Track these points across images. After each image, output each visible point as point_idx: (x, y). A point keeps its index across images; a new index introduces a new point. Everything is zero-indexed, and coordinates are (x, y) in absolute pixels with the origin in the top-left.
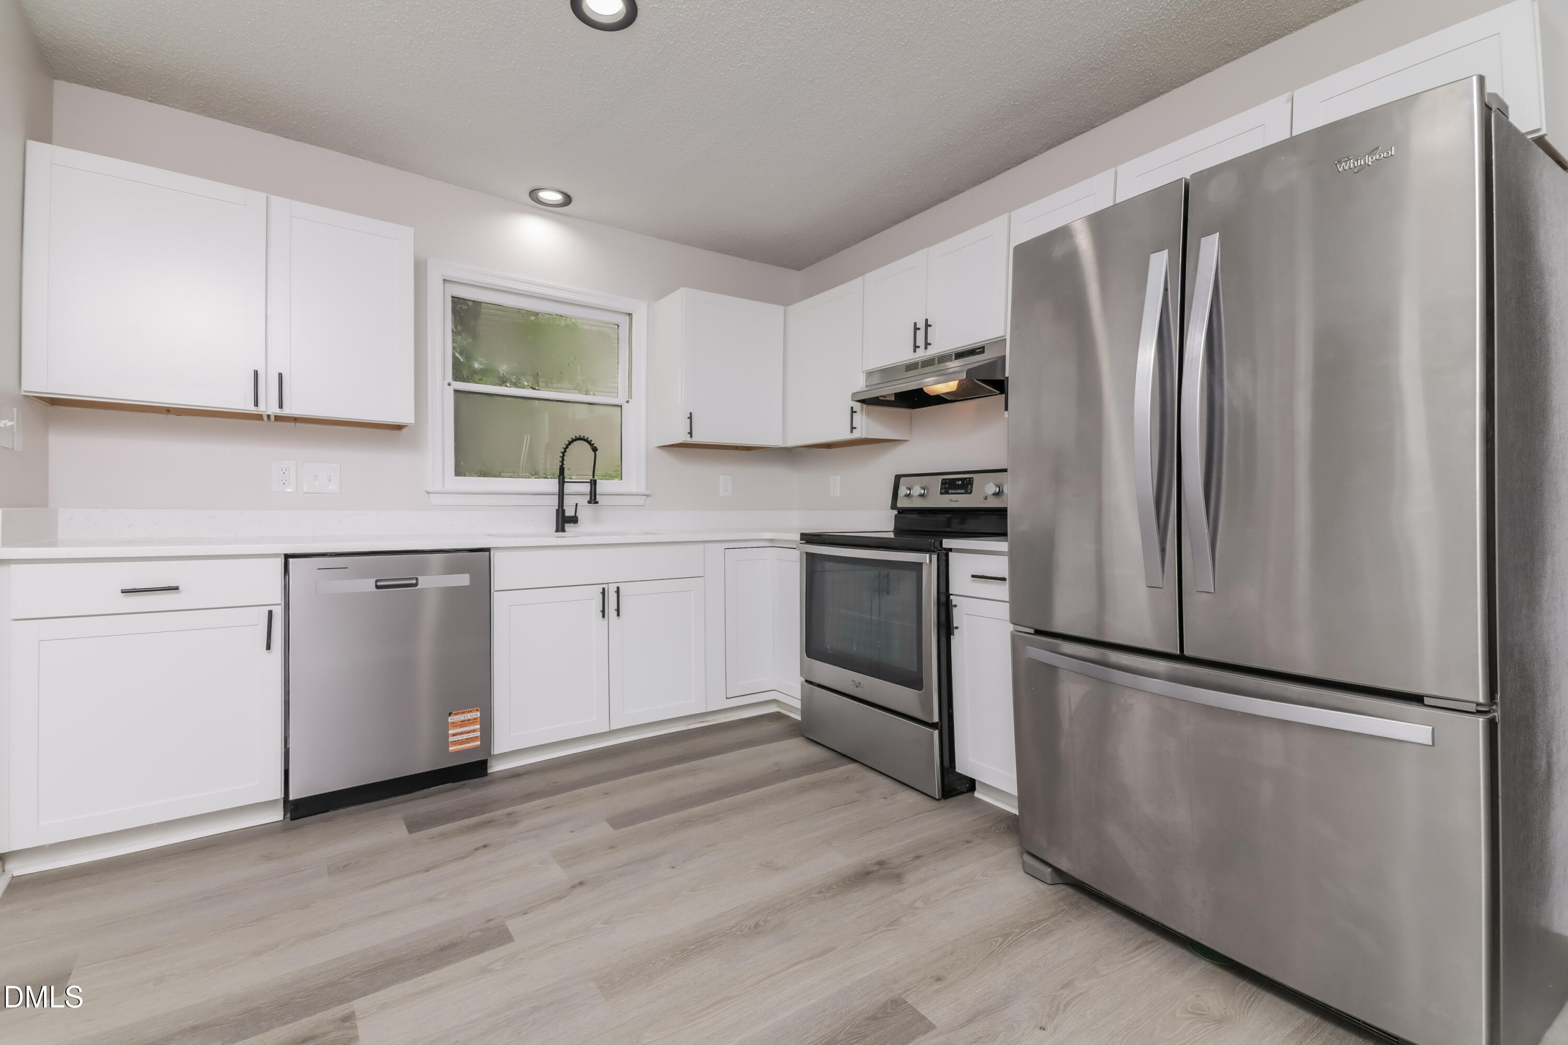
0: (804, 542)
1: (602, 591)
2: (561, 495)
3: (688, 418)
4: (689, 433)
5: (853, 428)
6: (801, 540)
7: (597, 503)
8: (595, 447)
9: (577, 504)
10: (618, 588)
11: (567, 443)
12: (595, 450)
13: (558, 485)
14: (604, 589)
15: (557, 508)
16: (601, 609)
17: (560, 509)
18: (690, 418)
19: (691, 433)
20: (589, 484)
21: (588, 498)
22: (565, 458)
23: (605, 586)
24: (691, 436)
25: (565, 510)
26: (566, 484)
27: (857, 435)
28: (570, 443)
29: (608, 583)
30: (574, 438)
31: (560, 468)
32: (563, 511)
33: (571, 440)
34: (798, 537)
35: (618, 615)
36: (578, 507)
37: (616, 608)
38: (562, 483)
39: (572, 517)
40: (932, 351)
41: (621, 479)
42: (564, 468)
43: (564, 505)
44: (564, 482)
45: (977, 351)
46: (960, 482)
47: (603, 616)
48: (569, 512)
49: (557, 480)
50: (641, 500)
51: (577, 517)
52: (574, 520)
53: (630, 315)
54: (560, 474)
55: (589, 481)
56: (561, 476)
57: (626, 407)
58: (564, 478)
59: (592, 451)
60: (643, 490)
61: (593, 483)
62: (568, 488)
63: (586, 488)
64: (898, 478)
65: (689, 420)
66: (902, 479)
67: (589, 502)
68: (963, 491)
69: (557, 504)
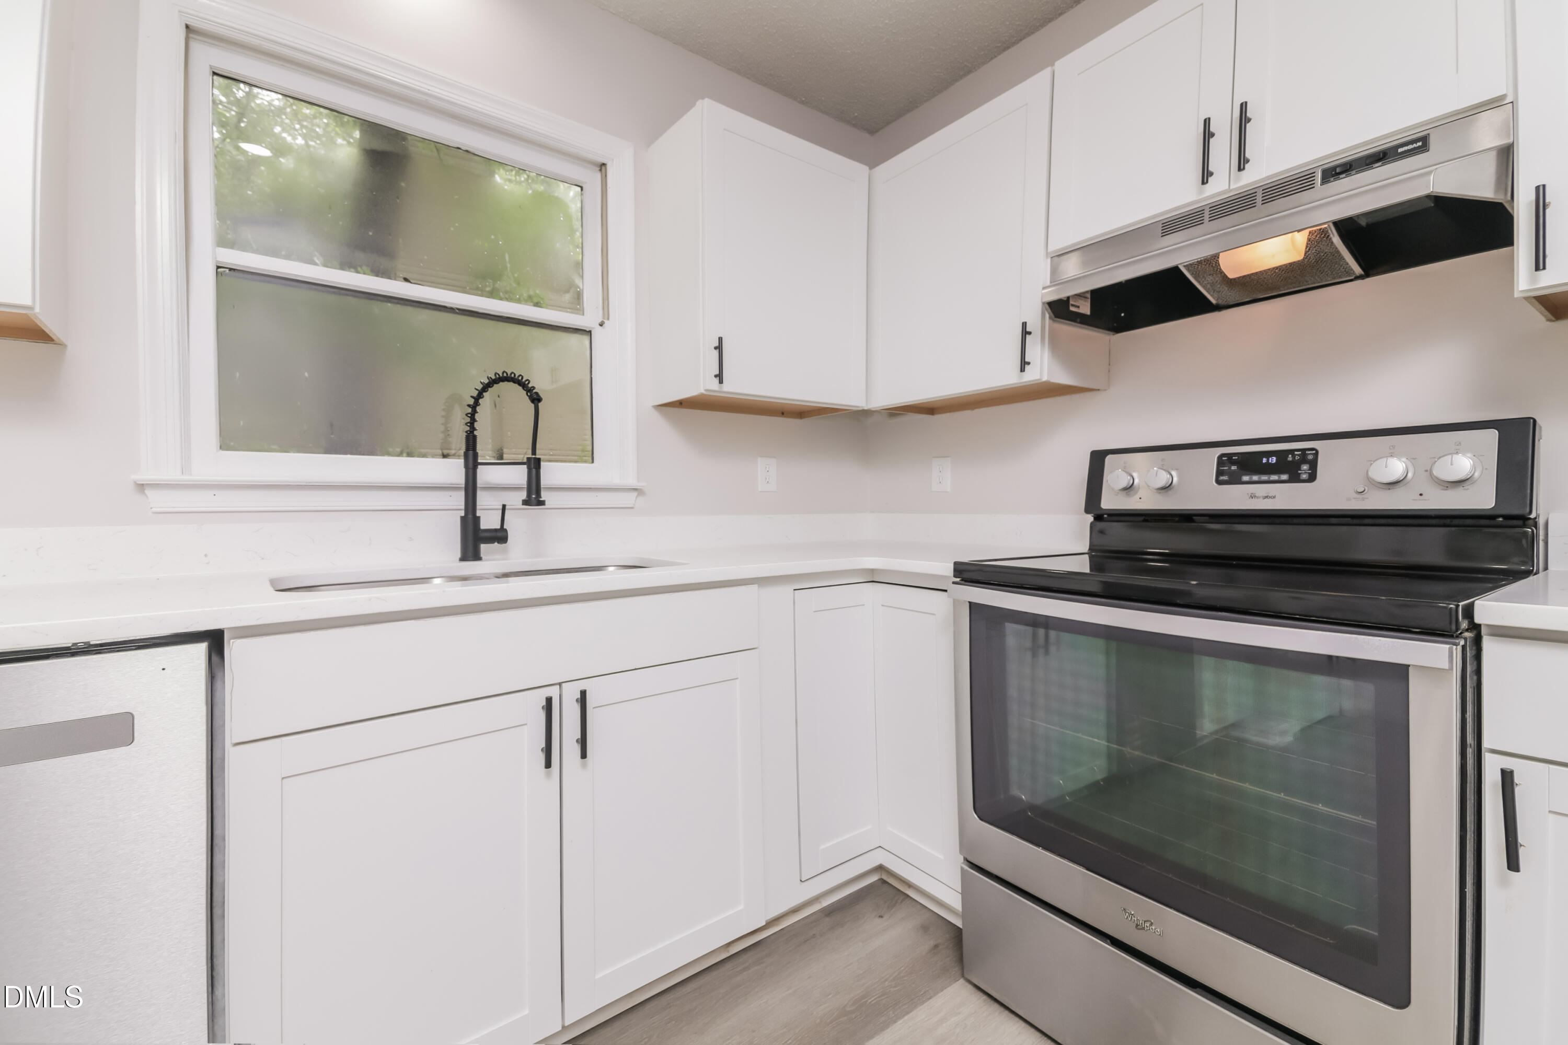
0: (958, 580)
1: (544, 703)
2: (471, 488)
3: (716, 348)
4: (716, 376)
5: (1024, 364)
6: (955, 576)
7: (542, 503)
8: (537, 393)
9: (504, 507)
10: (583, 693)
11: (480, 387)
12: (536, 399)
13: (463, 470)
14: (549, 701)
15: (463, 514)
16: (543, 745)
17: (470, 516)
18: (719, 348)
19: (720, 377)
20: (525, 466)
21: (524, 495)
22: (477, 416)
23: (554, 692)
24: (721, 382)
25: (479, 517)
26: (479, 466)
27: (1033, 375)
28: (486, 387)
29: (560, 684)
30: (493, 377)
31: (467, 438)
32: (477, 520)
33: (486, 381)
34: (948, 570)
35: (584, 755)
36: (507, 512)
37: (579, 737)
38: (472, 464)
39: (496, 530)
40: (1254, 175)
41: (593, 462)
42: (475, 437)
43: (478, 507)
44: (476, 464)
45: (1400, 150)
46: (1273, 460)
47: (548, 765)
48: (489, 522)
49: (462, 461)
50: (628, 499)
51: (506, 531)
52: (500, 536)
53: (603, 166)
54: (467, 449)
55: (525, 460)
56: (471, 452)
57: (597, 333)
58: (476, 456)
59: (529, 402)
60: (632, 481)
61: (534, 465)
62: (486, 475)
63: (519, 475)
64: (1098, 459)
65: (716, 353)
66: (1109, 459)
67: (525, 503)
68: (1285, 477)
69: (463, 507)
